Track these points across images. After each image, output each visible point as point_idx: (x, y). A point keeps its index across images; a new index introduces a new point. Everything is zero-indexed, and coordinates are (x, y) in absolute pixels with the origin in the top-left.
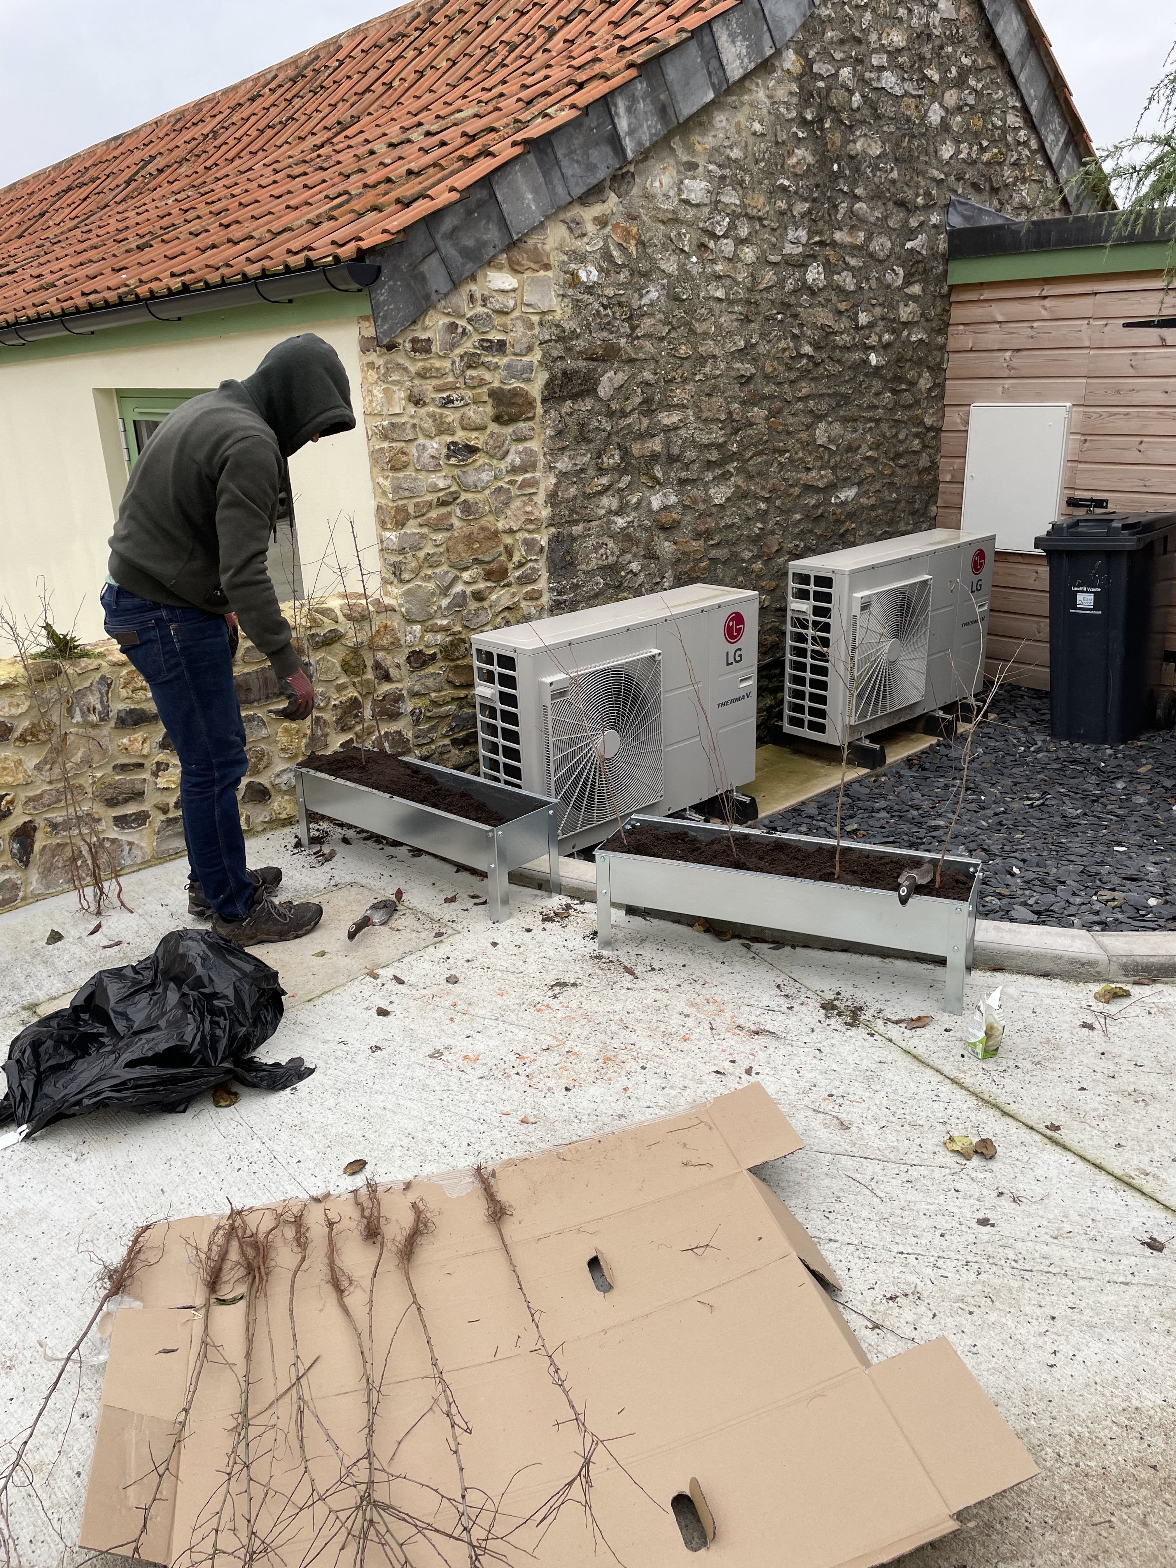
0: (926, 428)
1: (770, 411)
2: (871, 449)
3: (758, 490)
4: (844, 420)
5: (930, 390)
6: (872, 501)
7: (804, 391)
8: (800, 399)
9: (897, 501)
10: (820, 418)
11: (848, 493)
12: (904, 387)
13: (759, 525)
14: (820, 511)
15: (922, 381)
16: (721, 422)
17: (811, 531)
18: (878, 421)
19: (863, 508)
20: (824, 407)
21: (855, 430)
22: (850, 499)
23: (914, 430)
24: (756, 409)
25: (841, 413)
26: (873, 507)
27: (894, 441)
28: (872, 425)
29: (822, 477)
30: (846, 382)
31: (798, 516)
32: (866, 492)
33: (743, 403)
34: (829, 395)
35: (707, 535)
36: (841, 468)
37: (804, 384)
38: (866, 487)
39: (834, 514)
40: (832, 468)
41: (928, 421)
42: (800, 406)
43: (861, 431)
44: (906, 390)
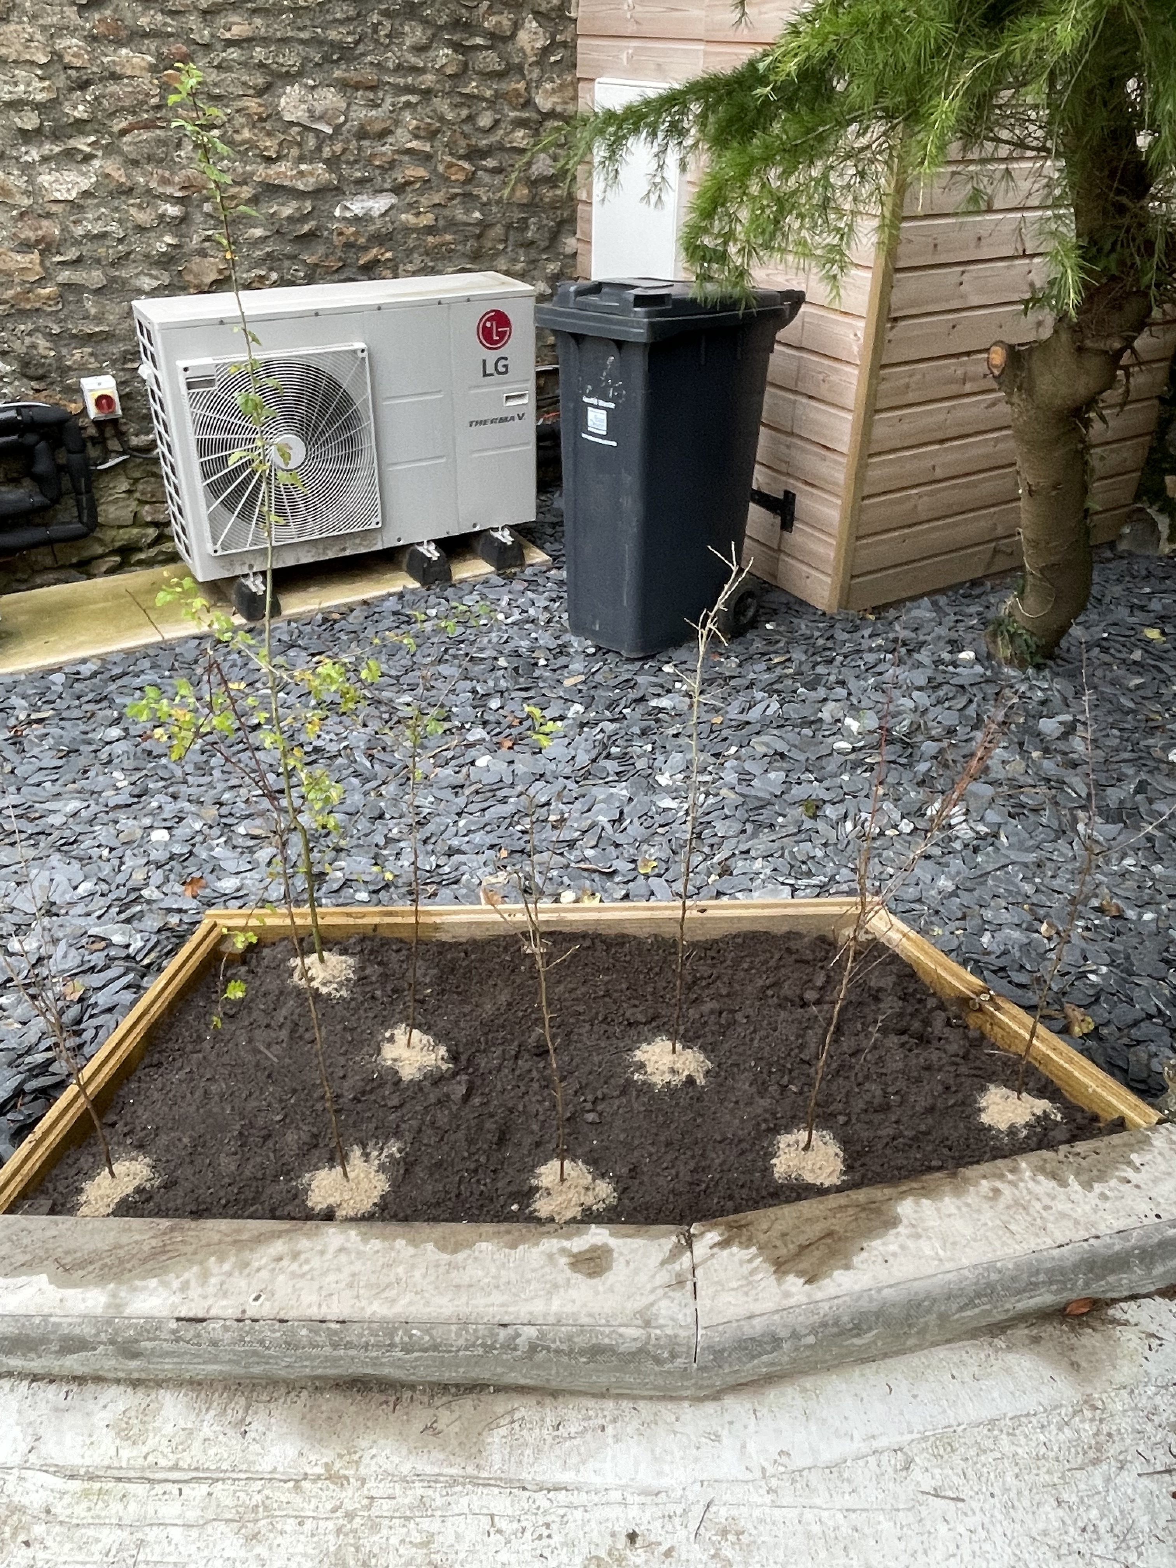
0: (539, 112)
1: (159, 56)
2: (417, 137)
3: (153, 185)
4: (343, 85)
5: (545, 51)
6: (427, 220)
7: (235, 30)
8: (230, 43)
9: (485, 226)
10: (289, 77)
11: (370, 203)
12: (479, 41)
13: (169, 239)
14: (306, 228)
15: (523, 37)
16: (40, 66)
17: (293, 257)
18: (427, 94)
19: (408, 230)
20: (290, 59)
21: (374, 105)
22: (376, 213)
23: (513, 114)
24: (124, 51)
25: (337, 74)
26: (430, 230)
27: (467, 128)
28: (414, 99)
29: (301, 173)
30: (341, 22)
31: (258, 232)
32: (412, 206)
33: (93, 39)
34: (302, 42)
35: (47, 247)
36: (351, 164)
37: (236, 19)
38: (410, 197)
39: (341, 234)
40: (326, 161)
41: (544, 101)
42: (233, 54)
43: (387, 106)
44: (486, 48)
